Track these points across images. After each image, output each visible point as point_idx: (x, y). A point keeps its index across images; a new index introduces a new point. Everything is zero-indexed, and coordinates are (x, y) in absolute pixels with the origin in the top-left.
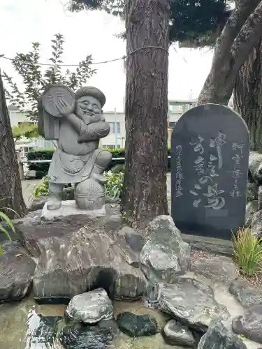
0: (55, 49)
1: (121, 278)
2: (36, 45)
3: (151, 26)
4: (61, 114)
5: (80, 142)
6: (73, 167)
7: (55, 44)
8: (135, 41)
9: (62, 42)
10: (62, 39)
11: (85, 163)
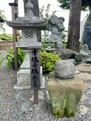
0: (48, 8)
1: (77, 56)
2: (43, 7)
3: (78, 2)
4: (55, 23)
5: (58, 31)
6: (56, 38)
7: (47, 7)
8: (73, 5)
9: (49, 6)
10: (50, 5)
11: (59, 37)
